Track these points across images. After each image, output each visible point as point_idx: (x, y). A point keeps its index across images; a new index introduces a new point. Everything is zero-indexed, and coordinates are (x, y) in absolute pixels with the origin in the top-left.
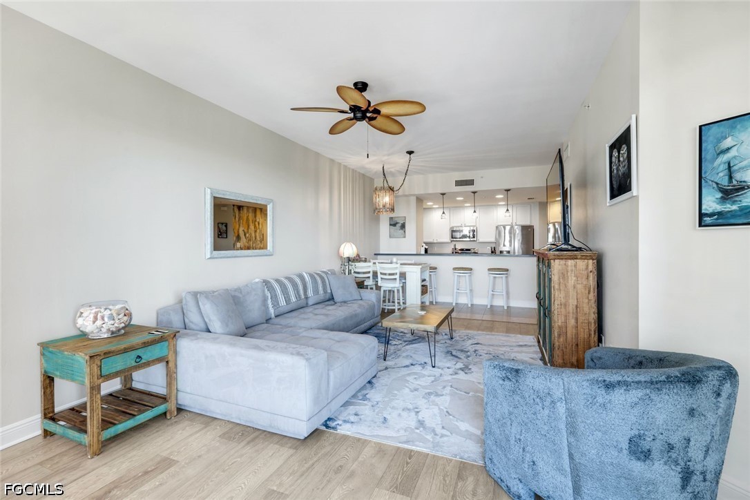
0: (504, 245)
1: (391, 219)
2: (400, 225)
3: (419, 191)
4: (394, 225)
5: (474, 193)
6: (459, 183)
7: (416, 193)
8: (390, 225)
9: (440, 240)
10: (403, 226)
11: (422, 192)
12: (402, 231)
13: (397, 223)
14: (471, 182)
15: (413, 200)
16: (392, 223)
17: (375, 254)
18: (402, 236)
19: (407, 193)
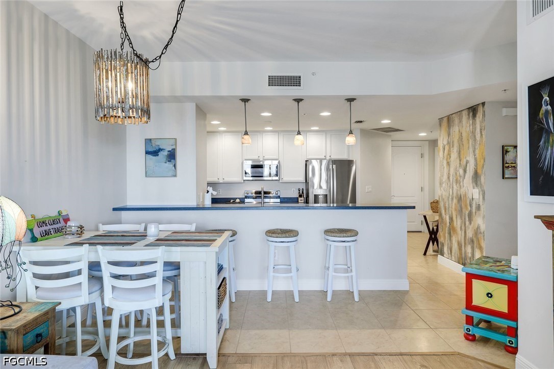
0: (321, 187)
1: (148, 141)
2: (166, 153)
3: (202, 90)
4: (155, 153)
5: (298, 100)
6: (274, 81)
7: (197, 93)
8: (147, 153)
9: (227, 179)
10: (172, 156)
11: (208, 93)
12: (169, 165)
13: (160, 150)
14: (295, 81)
15: (191, 108)
16: (150, 150)
17: (114, 209)
18: (171, 173)
19: (179, 93)
